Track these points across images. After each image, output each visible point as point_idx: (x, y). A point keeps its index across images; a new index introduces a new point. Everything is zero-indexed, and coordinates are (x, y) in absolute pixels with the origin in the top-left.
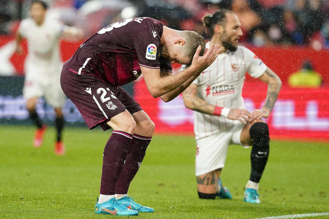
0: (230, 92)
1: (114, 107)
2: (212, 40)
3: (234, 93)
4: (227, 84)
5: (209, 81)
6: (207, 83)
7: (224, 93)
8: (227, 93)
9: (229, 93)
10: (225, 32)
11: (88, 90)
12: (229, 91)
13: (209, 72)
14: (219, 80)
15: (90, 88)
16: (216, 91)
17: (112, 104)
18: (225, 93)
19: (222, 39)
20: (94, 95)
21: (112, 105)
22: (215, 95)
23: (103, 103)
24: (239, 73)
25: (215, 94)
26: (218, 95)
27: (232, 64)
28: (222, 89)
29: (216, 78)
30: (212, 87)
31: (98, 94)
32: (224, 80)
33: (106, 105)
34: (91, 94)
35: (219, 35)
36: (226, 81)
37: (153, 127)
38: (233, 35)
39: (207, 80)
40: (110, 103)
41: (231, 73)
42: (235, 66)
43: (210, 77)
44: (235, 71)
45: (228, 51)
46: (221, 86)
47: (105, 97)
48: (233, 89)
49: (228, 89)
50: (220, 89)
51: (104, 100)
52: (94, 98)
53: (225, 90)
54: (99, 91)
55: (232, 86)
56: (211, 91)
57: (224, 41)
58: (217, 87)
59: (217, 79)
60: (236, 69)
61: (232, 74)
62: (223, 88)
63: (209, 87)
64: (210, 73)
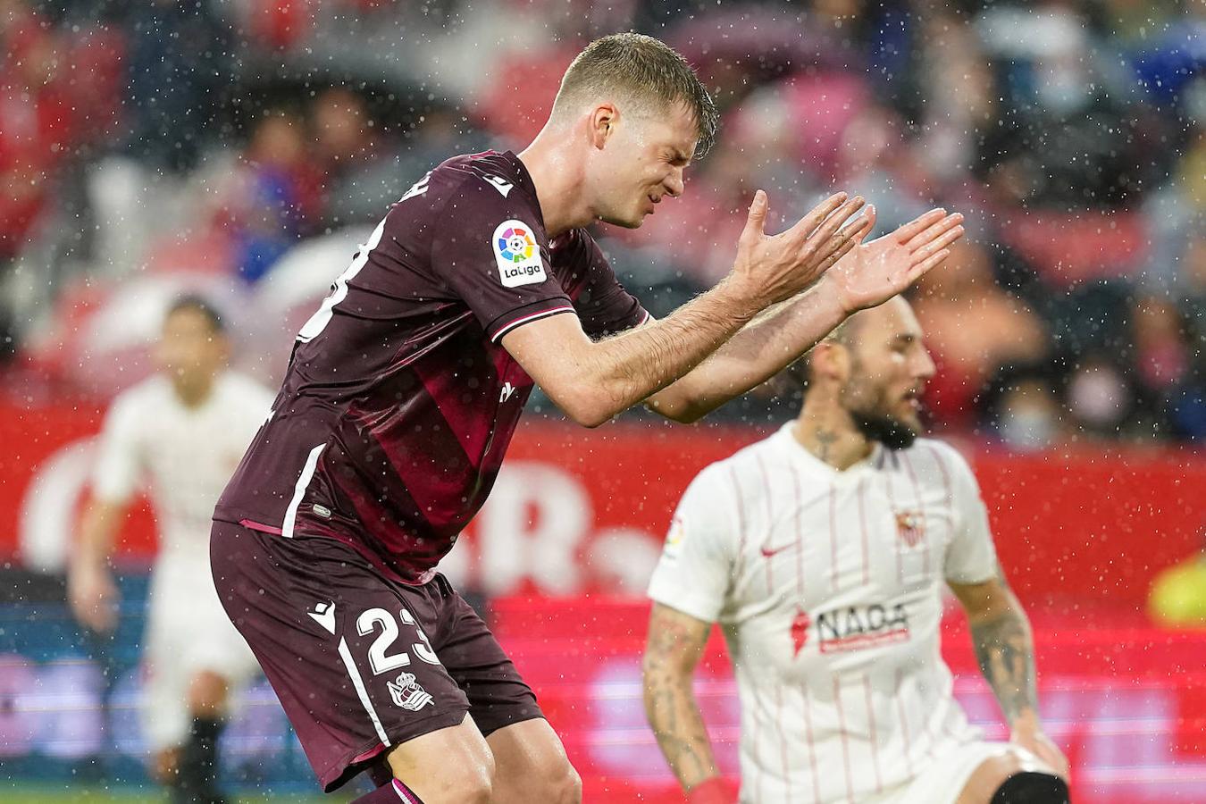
0: (890, 633)
1: (419, 700)
2: (807, 411)
3: (908, 637)
4: (876, 600)
5: (800, 587)
6: (794, 599)
7: (868, 643)
8: (877, 640)
9: (887, 639)
10: (857, 367)
11: (324, 613)
12: (886, 629)
13: (794, 549)
14: (842, 583)
15: (333, 606)
16: (835, 632)
17: (413, 687)
18: (870, 638)
19: (848, 401)
20: (343, 639)
21: (414, 690)
22: (830, 652)
23: (375, 674)
24: (926, 552)
25: (828, 647)
26: (841, 650)
27: (900, 512)
28: (858, 621)
29: (829, 572)
30: (813, 615)
31: (361, 635)
32: (866, 581)
33: (389, 684)
34: (333, 631)
35: (833, 387)
36: (872, 587)
37: (576, 793)
38: (895, 376)
39: (793, 582)
40: (407, 680)
41: (894, 550)
42: (909, 521)
43: (800, 571)
44: (912, 543)
45: (878, 448)
46: (852, 611)
47: (389, 653)
48: (903, 620)
49: (884, 621)
50: (848, 621)
51: (381, 662)
52: (343, 649)
53: (872, 628)
54: (365, 622)
55: (899, 607)
56: (813, 635)
57: (856, 406)
58: (835, 613)
59: (835, 577)
60: (915, 532)
61: (899, 556)
62: (862, 618)
63: (801, 614)
64: (799, 551)
